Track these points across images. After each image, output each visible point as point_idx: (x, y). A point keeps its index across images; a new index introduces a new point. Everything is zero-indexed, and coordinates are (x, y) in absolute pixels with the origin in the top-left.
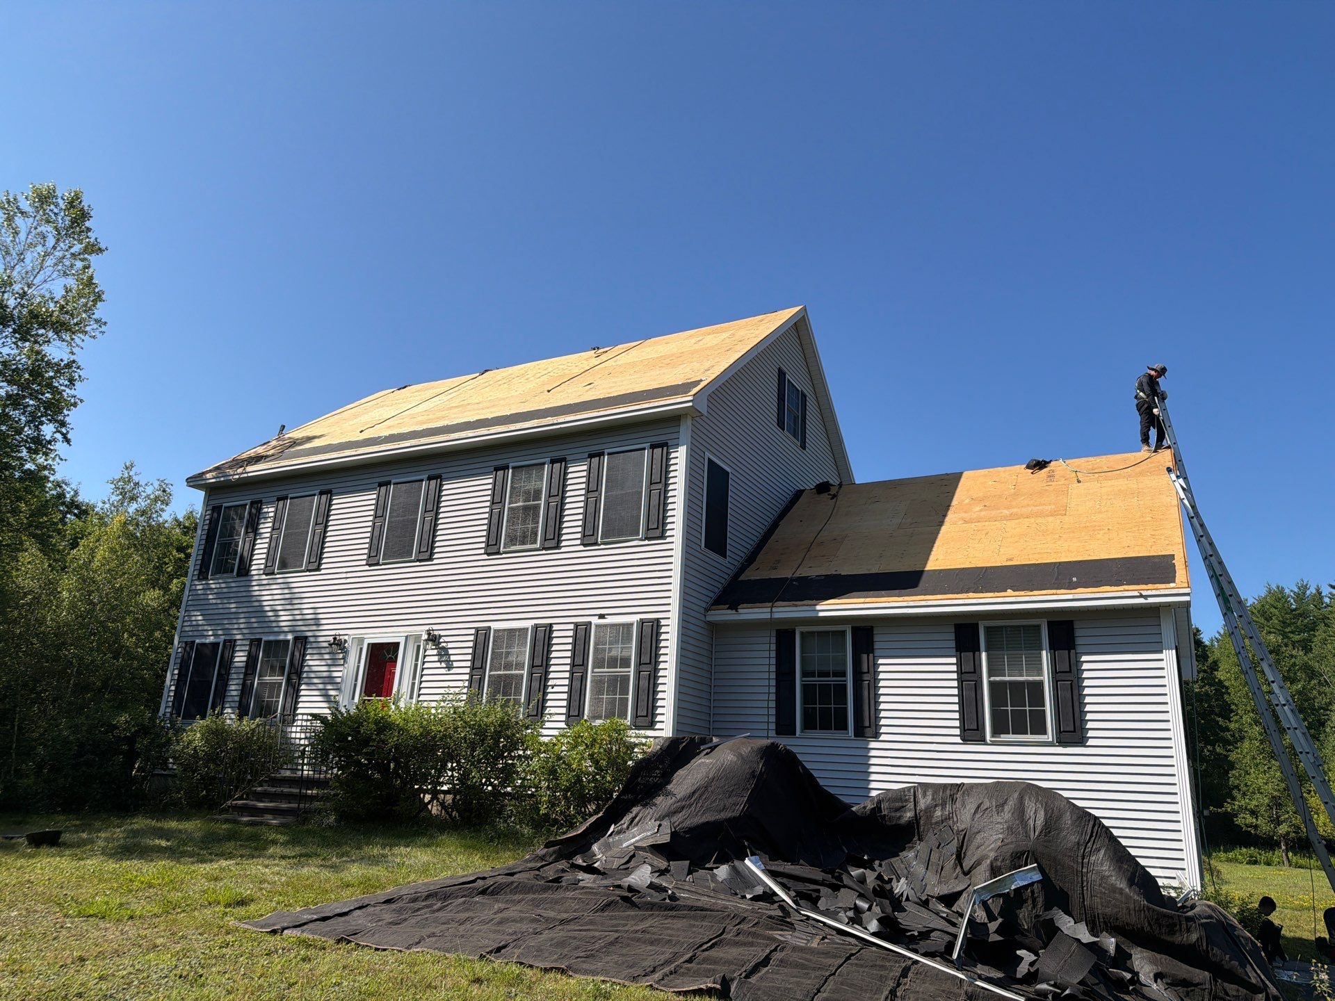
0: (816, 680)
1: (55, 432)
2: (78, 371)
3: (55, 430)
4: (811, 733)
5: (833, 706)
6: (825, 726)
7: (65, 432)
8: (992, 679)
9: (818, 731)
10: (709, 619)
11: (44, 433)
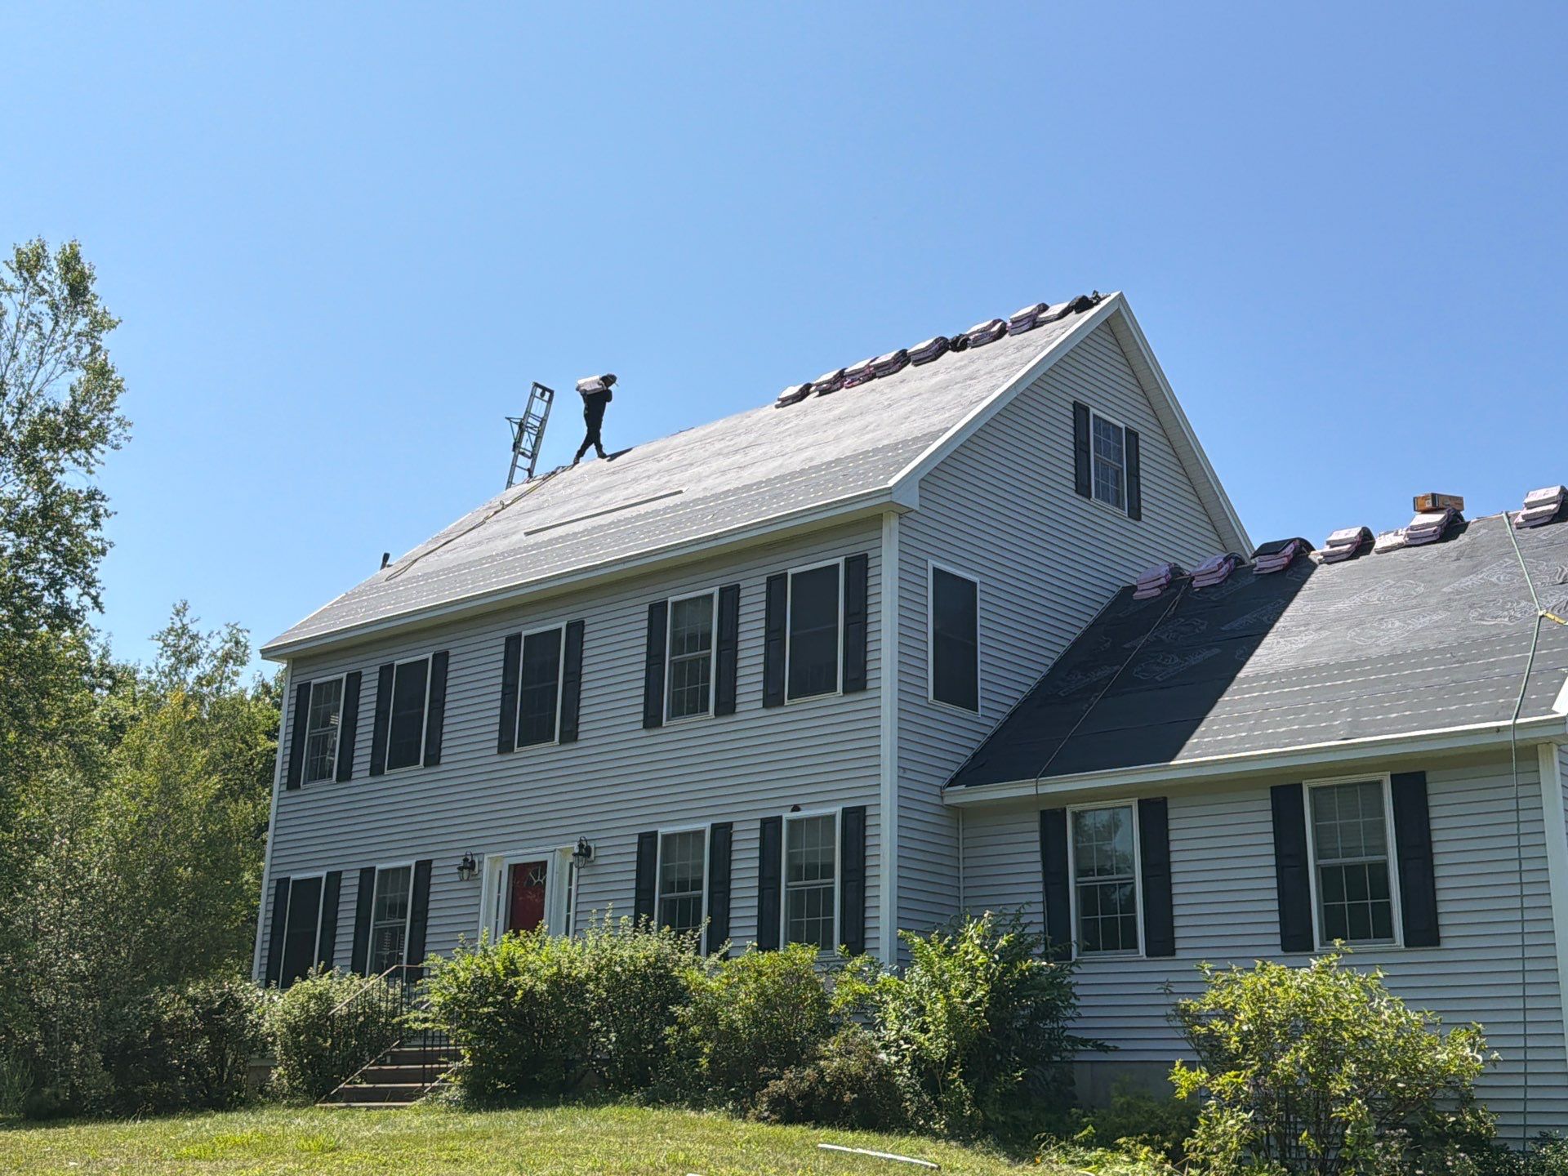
0: (1094, 879)
1: (82, 595)
2: (103, 503)
3: (81, 592)
4: (1090, 956)
5: (1119, 915)
6: (1111, 945)
7: (94, 594)
8: (1322, 862)
9: (1102, 952)
10: (948, 801)
11: (69, 600)
